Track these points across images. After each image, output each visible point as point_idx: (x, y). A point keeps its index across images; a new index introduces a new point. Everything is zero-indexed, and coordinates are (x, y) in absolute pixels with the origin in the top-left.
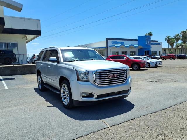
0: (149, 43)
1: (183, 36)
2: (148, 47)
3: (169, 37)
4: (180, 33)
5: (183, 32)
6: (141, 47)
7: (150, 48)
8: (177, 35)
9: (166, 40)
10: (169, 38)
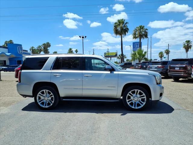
0: (21, 52)
1: (44, 48)
2: (20, 56)
3: (33, 47)
4: (42, 45)
5: (44, 44)
6: (14, 56)
7: (22, 57)
8: (40, 47)
9: (30, 51)
10: (33, 49)
